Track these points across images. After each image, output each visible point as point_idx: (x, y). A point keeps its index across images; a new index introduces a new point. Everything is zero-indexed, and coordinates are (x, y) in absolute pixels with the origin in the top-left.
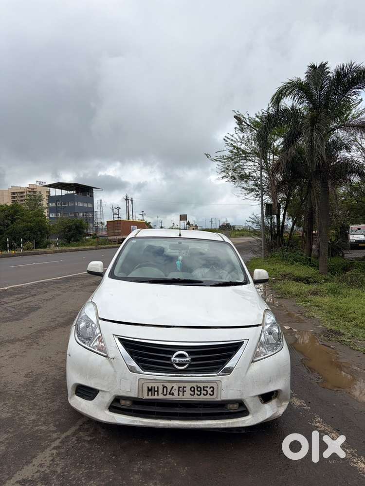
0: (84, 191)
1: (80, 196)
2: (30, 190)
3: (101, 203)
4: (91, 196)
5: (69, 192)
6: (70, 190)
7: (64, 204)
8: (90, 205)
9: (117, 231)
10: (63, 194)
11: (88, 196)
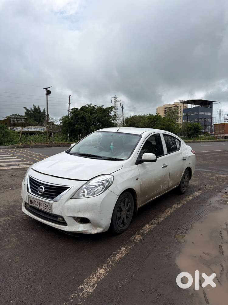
0: (207, 104)
1: (203, 107)
2: (175, 106)
3: (220, 112)
4: (210, 107)
5: (196, 106)
6: (197, 105)
7: (192, 113)
8: (210, 114)
9: (221, 131)
10: (193, 107)
11: (208, 107)
